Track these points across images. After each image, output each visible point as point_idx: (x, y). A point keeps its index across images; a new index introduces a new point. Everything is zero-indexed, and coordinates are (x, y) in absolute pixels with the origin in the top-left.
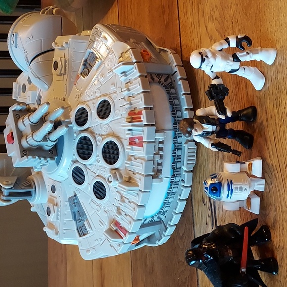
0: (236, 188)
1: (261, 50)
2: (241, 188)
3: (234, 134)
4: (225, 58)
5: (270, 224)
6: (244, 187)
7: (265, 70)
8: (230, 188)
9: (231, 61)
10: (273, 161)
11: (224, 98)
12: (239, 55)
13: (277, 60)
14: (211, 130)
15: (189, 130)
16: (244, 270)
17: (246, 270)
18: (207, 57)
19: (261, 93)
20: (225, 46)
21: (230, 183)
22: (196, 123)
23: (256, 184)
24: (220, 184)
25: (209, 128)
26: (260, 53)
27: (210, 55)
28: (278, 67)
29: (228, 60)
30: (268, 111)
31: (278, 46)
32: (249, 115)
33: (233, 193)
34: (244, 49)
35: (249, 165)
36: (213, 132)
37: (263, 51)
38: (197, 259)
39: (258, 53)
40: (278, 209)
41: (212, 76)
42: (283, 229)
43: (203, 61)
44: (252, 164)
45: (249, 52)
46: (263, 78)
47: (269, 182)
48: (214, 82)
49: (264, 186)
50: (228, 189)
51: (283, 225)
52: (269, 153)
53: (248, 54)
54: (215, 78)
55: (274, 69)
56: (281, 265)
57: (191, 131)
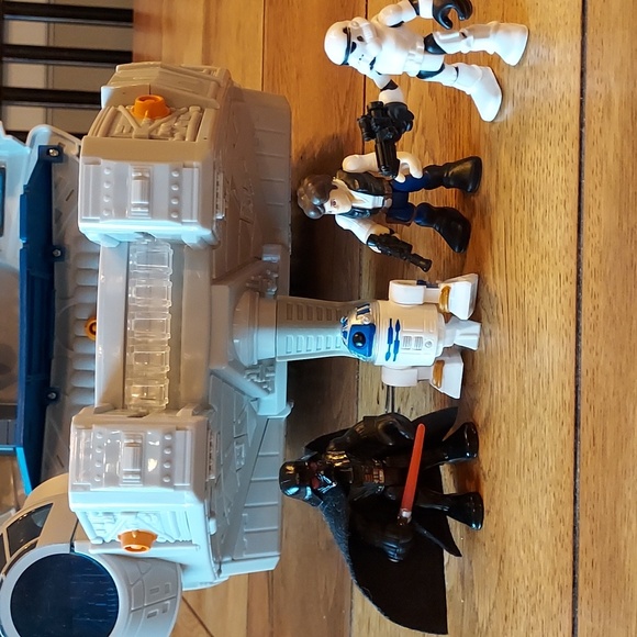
0: (407, 339)
1: (497, 29)
2: (419, 339)
4: (406, 44)
5: (480, 422)
6: (426, 339)
8: (394, 339)
9: (419, 51)
11: (398, 138)
12: (440, 38)
14: (370, 206)
15: (317, 202)
16: (406, 514)
17: (411, 515)
18: (360, 39)
20: (409, 15)
21: (395, 328)
22: (335, 187)
23: (458, 332)
24: (372, 327)
25: (367, 201)
26: (492, 36)
27: (368, 35)
29: (414, 48)
32: (465, 176)
35: (443, 291)
36: (375, 211)
37: (500, 32)
39: (487, 36)
41: (380, 82)
43: (351, 47)
44: (449, 289)
45: (466, 32)
47: (487, 331)
48: (385, 97)
49: (476, 338)
50: (390, 341)
53: (464, 35)
54: (385, 89)
56: (488, 512)
57: (322, 206)
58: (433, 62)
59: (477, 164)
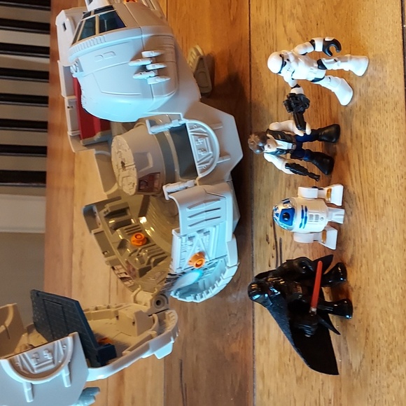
0: (311, 216)
1: (351, 58)
2: (317, 216)
3: (312, 156)
4: (309, 64)
5: (347, 261)
6: (320, 216)
7: (353, 82)
8: (305, 216)
9: (315, 67)
10: (355, 188)
11: (304, 111)
12: (325, 61)
13: (369, 71)
14: (286, 148)
15: (261, 145)
16: (314, 310)
17: (317, 311)
18: (288, 60)
19: (347, 109)
20: (310, 50)
21: (304, 210)
22: (269, 138)
23: (334, 214)
24: (293, 210)
25: (285, 145)
26: (349, 61)
27: (291, 58)
28: (369, 80)
29: (313, 66)
30: (354, 130)
31: (371, 55)
32: (331, 134)
33: (307, 222)
34: (331, 54)
35: (328, 191)
36: (288, 151)
37: (353, 60)
38: (262, 293)
39: (346, 61)
40: (357, 243)
41: (291, 84)
42: (361, 266)
43: (284, 64)
44: (331, 190)
45: (337, 59)
46: (350, 91)
47: (349, 213)
48: (294, 91)
49: (342, 217)
50: (302, 217)
51: (361, 261)
52: (352, 179)
53: (336, 61)
54: (295, 87)
55: (364, 81)
56: (356, 308)
57: (263, 147)
58: (321, 74)
59: (338, 128)
